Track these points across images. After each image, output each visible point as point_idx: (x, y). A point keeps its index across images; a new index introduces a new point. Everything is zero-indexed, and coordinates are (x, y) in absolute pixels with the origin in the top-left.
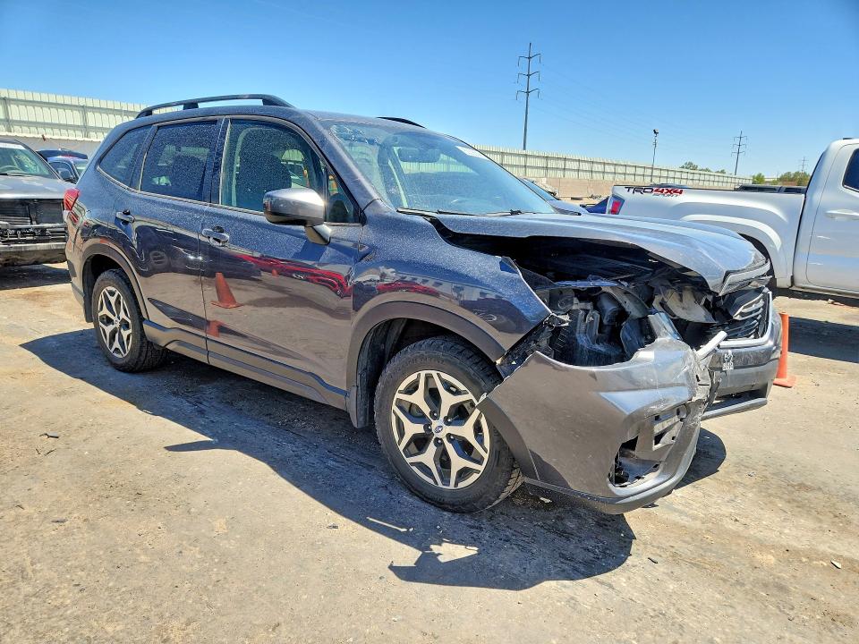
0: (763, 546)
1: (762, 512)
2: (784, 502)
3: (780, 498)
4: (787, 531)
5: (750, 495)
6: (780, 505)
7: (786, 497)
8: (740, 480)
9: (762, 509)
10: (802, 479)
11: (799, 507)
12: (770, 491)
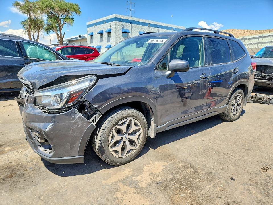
0: (10, 151)
1: (17, 158)
2: (13, 165)
3: (15, 166)
4: (6, 157)
5: (24, 160)
6: (13, 163)
7: (14, 167)
8: (32, 163)
9: (17, 159)
10: (13, 180)
11: (7, 167)
12: (20, 166)
